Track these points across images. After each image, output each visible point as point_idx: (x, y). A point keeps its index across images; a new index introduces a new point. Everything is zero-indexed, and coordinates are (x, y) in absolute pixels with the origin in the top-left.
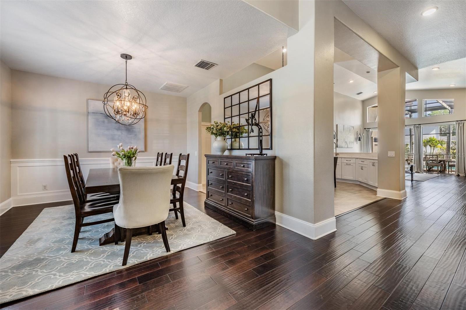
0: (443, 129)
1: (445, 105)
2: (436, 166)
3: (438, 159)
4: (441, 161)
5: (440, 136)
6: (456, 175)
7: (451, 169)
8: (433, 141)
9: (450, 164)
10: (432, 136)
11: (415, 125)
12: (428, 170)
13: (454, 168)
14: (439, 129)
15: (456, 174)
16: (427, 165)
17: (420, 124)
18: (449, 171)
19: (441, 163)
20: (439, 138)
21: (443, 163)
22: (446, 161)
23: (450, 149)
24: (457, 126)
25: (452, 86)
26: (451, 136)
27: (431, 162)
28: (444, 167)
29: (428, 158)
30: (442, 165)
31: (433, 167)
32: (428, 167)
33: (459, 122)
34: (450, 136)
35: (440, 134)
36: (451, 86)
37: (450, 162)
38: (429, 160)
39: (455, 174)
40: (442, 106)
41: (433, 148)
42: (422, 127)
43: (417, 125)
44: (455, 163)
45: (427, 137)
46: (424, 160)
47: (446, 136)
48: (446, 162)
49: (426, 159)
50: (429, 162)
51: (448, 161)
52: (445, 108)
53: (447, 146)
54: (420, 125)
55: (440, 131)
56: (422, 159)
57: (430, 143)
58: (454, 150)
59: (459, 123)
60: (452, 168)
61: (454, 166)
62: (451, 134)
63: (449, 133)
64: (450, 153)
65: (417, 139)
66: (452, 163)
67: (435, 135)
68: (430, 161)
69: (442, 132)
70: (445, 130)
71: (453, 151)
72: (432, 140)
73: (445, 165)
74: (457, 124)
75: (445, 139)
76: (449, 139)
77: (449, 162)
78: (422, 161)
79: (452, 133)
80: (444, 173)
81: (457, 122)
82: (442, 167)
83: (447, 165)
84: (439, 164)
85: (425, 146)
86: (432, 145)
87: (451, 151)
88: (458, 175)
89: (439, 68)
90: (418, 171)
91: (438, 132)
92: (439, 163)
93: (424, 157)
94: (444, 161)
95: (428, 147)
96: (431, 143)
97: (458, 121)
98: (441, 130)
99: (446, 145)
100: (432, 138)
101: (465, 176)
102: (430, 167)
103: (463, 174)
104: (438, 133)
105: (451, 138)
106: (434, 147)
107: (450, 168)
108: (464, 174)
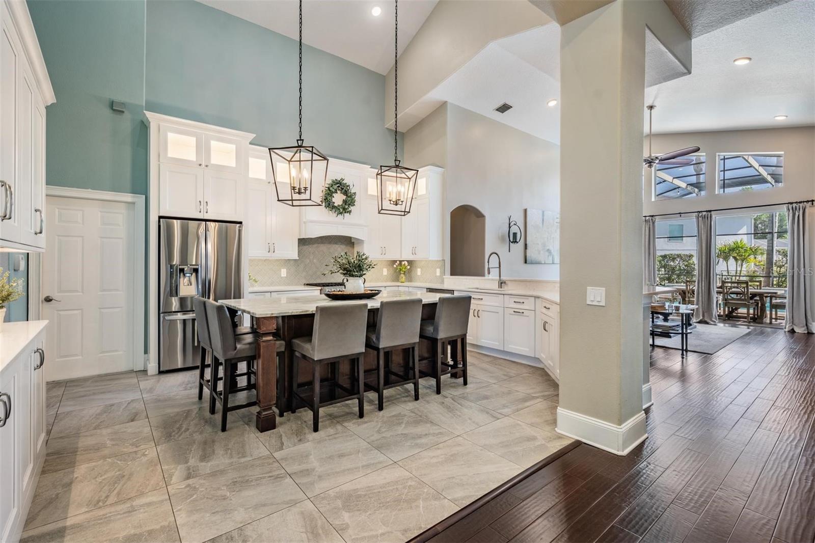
0: (760, 225)
1: (764, 173)
2: (744, 306)
3: (750, 290)
4: (754, 295)
5: (755, 238)
6: (787, 330)
7: (776, 314)
8: (741, 249)
9: (774, 301)
10: (738, 238)
11: (700, 212)
12: (727, 316)
13: (783, 310)
14: (753, 226)
15: (787, 327)
16: (726, 304)
17: (710, 211)
18: (771, 318)
19: (755, 300)
20: (753, 242)
21: (758, 299)
22: (765, 295)
23: (774, 266)
24: (791, 215)
25: (780, 119)
26: (775, 239)
27: (734, 296)
28: (761, 307)
29: (727, 287)
30: (758, 303)
31: (736, 309)
32: (729, 308)
33: (794, 205)
34: (772, 239)
35: (754, 234)
36: (776, 118)
37: (773, 298)
38: (730, 293)
39: (785, 328)
40: (760, 175)
41: (739, 262)
42: (713, 217)
43: (704, 213)
44: (785, 301)
45: (730, 241)
46: (718, 293)
47: (766, 239)
48: (766, 297)
49: (724, 290)
50: (729, 297)
51: (769, 295)
52: (764, 181)
53: (767, 258)
54: (709, 214)
55: (755, 230)
56: (714, 290)
57: (735, 252)
58: (781, 267)
59: (794, 209)
60: (778, 310)
61: (782, 306)
62: (776, 235)
63: (772, 233)
64: (773, 274)
65: (704, 245)
66: (779, 301)
67: (746, 235)
68: (731, 295)
69: (759, 230)
70: (763, 227)
71: (779, 268)
72: (739, 247)
73: (763, 305)
74: (791, 211)
75: (763, 244)
76: (771, 245)
77: (771, 297)
78: (715, 295)
79: (778, 232)
80: (762, 323)
81: (790, 206)
82: (758, 308)
83: (768, 305)
84: (751, 301)
85: (726, 259)
86: (738, 258)
87: (775, 268)
88: (792, 332)
89: (750, 59)
90: (706, 319)
91: (751, 231)
92: (751, 298)
93: (721, 285)
94: (761, 295)
95: (732, 261)
96: (737, 254)
97: (792, 203)
98: (756, 227)
99: (765, 256)
100: (739, 242)
101: (806, 332)
102: (732, 308)
103: (803, 329)
104: (750, 233)
105: (775, 243)
106: (743, 261)
107: (774, 310)
108: (806, 327)
